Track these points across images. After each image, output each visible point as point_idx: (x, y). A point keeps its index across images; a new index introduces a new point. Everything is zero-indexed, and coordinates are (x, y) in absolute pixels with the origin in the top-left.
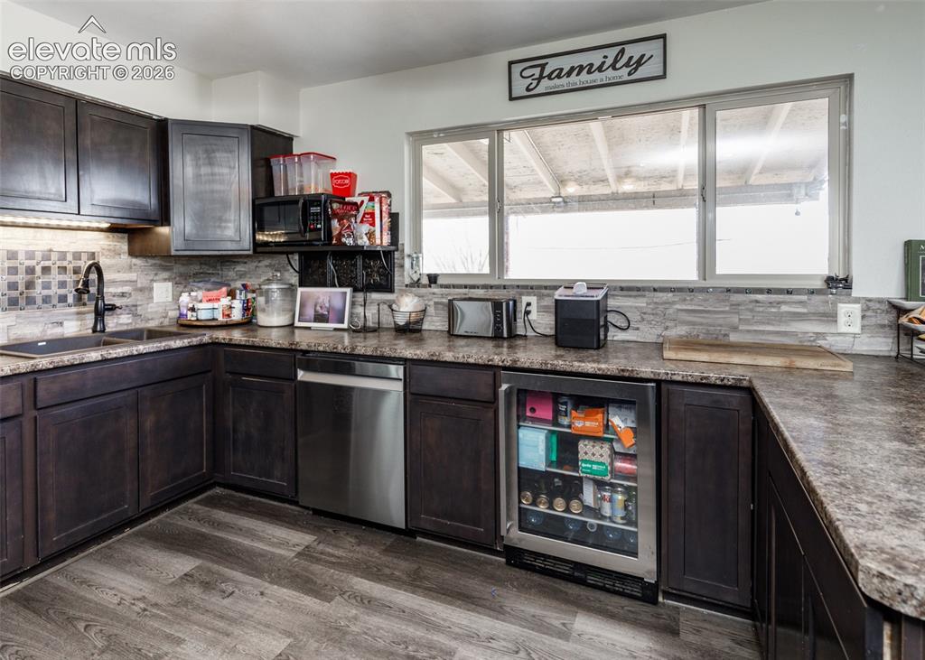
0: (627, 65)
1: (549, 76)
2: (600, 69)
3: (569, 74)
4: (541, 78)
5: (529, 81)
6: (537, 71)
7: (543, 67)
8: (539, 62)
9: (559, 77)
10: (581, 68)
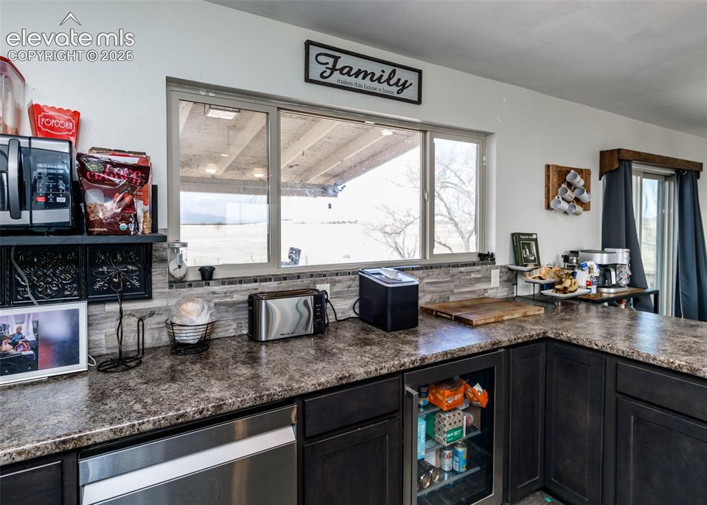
0: (396, 84)
1: (341, 70)
2: (379, 80)
3: (357, 75)
4: (333, 69)
5: (323, 68)
6: (331, 61)
7: (336, 59)
8: (335, 52)
9: (348, 74)
10: (366, 74)
